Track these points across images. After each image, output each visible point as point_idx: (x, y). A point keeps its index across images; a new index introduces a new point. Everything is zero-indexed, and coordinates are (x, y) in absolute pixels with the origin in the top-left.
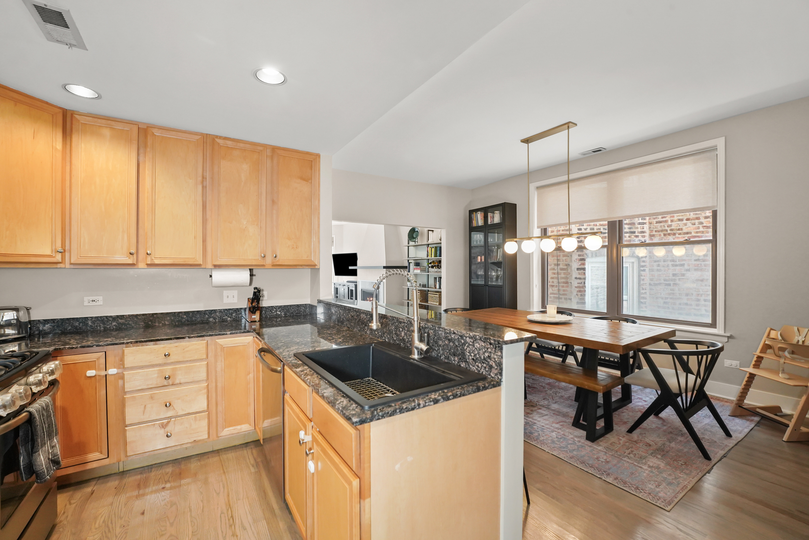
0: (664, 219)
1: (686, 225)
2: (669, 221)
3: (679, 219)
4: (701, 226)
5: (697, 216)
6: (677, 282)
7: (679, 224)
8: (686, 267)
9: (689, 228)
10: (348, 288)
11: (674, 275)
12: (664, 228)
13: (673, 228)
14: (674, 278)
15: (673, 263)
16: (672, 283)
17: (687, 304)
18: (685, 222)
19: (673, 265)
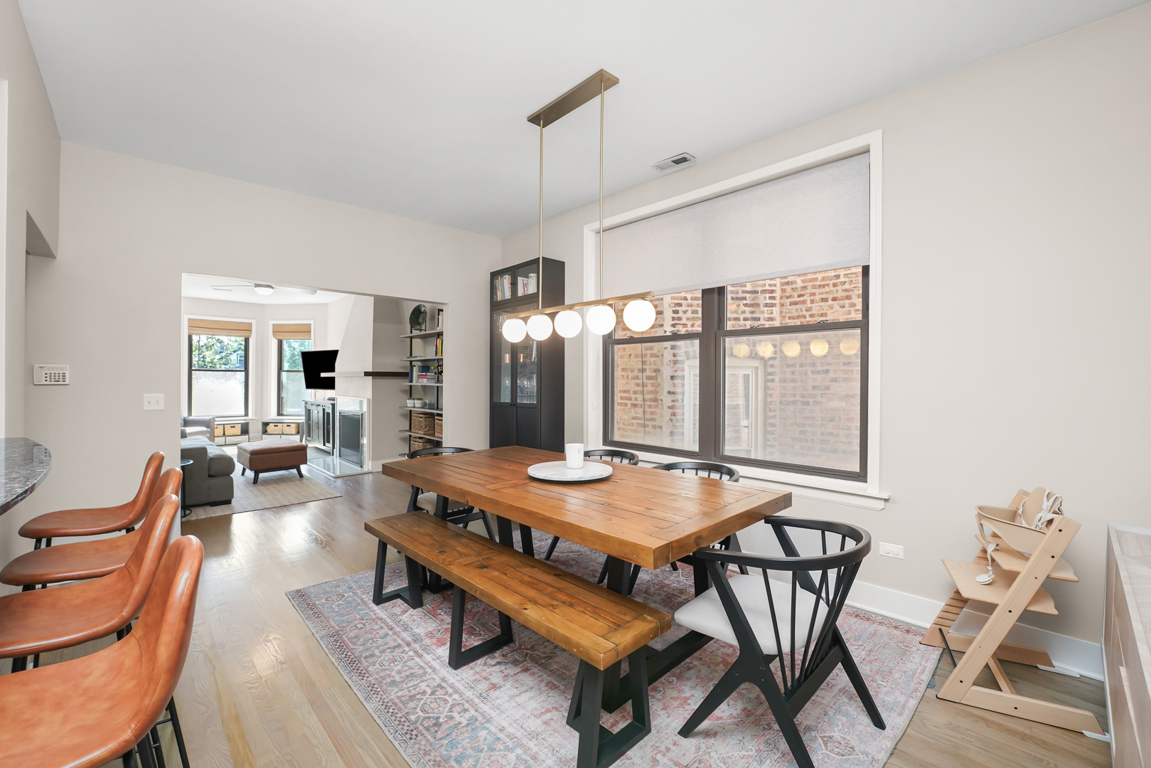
0: (801, 299)
1: (831, 307)
2: (809, 302)
3: (822, 299)
4: (852, 309)
5: (848, 294)
6: (819, 399)
7: (821, 306)
8: (831, 375)
9: (836, 313)
10: (324, 410)
11: (814, 388)
12: (801, 314)
13: (813, 312)
14: (814, 392)
15: (813, 369)
16: (811, 400)
17: (831, 434)
18: (830, 302)
19: (813, 372)
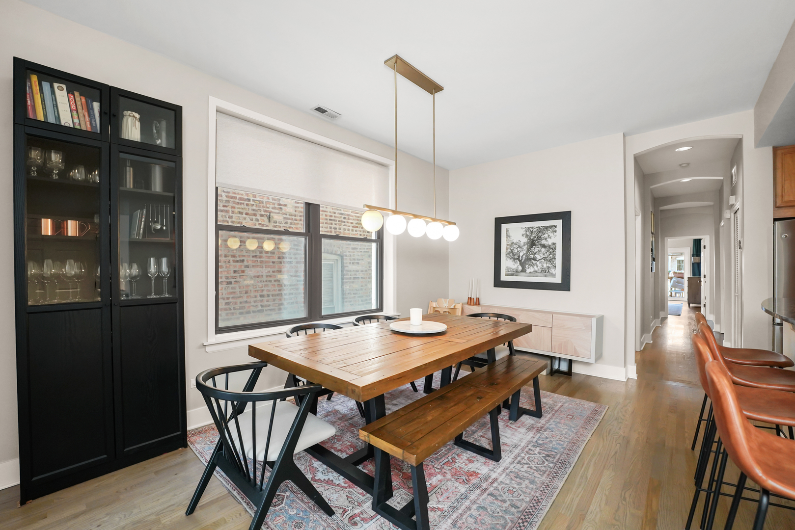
0: (225, 208)
1: (245, 219)
2: (231, 212)
3: (239, 212)
4: (257, 223)
5: (255, 212)
6: (238, 279)
7: (239, 217)
8: (246, 263)
9: (248, 223)
11: (235, 272)
12: (225, 219)
13: (234, 220)
14: (235, 275)
15: (234, 258)
16: (233, 280)
17: (246, 302)
18: (244, 216)
19: (234, 261)
